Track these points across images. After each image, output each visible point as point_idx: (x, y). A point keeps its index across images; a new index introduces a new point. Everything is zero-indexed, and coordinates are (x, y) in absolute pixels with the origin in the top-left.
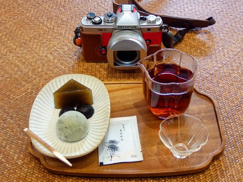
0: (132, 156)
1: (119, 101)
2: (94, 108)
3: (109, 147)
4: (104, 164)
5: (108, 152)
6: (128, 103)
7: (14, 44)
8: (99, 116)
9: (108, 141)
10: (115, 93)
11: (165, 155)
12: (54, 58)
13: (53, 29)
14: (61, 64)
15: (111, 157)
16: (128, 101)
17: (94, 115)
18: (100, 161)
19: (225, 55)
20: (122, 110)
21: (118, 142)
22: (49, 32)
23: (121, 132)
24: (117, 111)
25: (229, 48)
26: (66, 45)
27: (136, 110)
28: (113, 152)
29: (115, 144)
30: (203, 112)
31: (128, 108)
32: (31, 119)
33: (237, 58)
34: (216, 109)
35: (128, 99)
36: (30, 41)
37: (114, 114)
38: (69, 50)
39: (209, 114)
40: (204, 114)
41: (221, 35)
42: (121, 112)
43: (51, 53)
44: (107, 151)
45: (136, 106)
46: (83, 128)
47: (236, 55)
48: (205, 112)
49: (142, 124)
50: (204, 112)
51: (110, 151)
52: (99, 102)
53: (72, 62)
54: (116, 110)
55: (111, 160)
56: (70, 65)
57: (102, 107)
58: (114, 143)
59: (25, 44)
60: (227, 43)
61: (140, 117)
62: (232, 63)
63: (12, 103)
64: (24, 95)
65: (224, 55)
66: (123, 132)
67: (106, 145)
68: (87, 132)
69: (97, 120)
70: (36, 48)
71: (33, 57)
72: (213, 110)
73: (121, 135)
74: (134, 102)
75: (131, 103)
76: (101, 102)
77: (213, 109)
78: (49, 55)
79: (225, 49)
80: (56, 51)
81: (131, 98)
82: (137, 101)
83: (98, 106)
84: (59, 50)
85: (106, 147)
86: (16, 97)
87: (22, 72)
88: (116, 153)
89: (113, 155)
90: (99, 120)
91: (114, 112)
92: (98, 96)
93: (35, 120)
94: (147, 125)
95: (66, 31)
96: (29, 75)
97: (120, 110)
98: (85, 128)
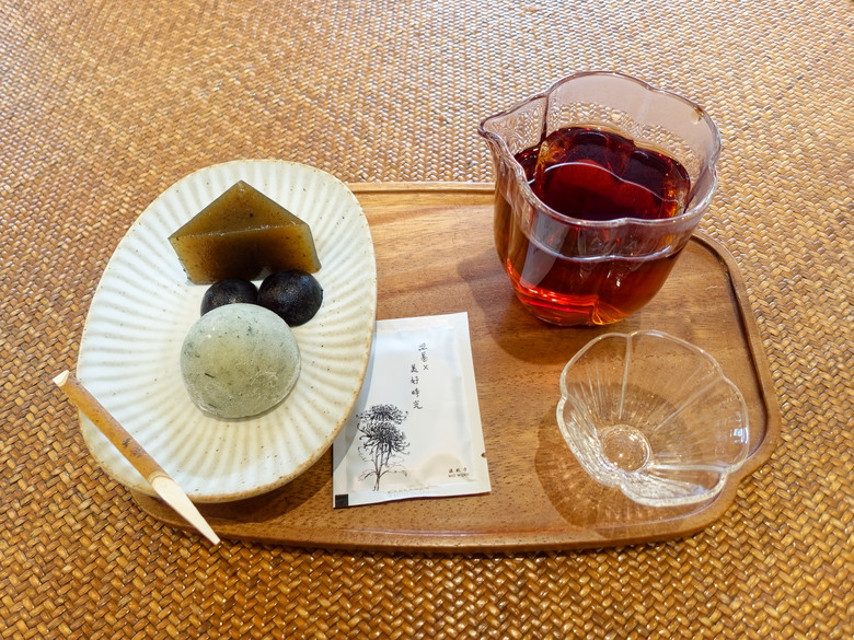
0: (451, 471)
1: (411, 255)
2: (322, 285)
3: (373, 433)
4: (350, 504)
5: (366, 453)
6: (439, 264)
7: (92, 53)
8: (337, 316)
9: (368, 408)
10: (398, 224)
11: (568, 468)
12: (210, 101)
13: (216, 7)
14: (233, 119)
15: (378, 474)
16: (440, 254)
17: (321, 311)
18: (339, 490)
19: (745, 97)
20: (420, 289)
21: (404, 414)
22: (201, 15)
23: (414, 374)
24: (401, 292)
25: (757, 72)
26: (252, 59)
27: (464, 288)
28: (386, 455)
29: (392, 423)
30: (691, 299)
31: (439, 279)
32: (89, 334)
33: (783, 108)
34: (737, 292)
35: (439, 247)
36: (142, 44)
37: (393, 301)
38: (258, 73)
39: (713, 309)
40: (695, 309)
41: (730, 30)
42: (417, 296)
43: (203, 85)
44: (362, 450)
45: (467, 274)
46: (273, 374)
47: (780, 98)
48: (701, 301)
49: (488, 342)
50: (698, 301)
51: (375, 450)
52: (339, 265)
53: (267, 113)
54: (399, 287)
55: (377, 488)
56: (258, 125)
57: (347, 282)
58: (390, 418)
59: (126, 53)
60: (749, 57)
61: (481, 316)
62: (770, 124)
63: (64, 250)
64: (105, 222)
65: (741, 97)
66: (421, 374)
67: (361, 428)
68: (291, 382)
69: (330, 334)
70: (158, 66)
71: (147, 96)
72: (728, 293)
73: (414, 387)
74: (461, 259)
75: (450, 264)
76: (347, 264)
77: (724, 287)
78: (196, 91)
79: (743, 76)
80: (221, 76)
81: (449, 245)
82: (470, 256)
83: (336, 279)
84: (227, 74)
85: (360, 434)
86: (81, 230)
87: (106, 142)
88: (396, 459)
89: (384, 469)
90: (338, 334)
91: (393, 293)
92: (338, 241)
93: (107, 336)
94: (503, 345)
95: (252, 12)
96: (130, 155)
97: (411, 289)
98: (281, 370)
